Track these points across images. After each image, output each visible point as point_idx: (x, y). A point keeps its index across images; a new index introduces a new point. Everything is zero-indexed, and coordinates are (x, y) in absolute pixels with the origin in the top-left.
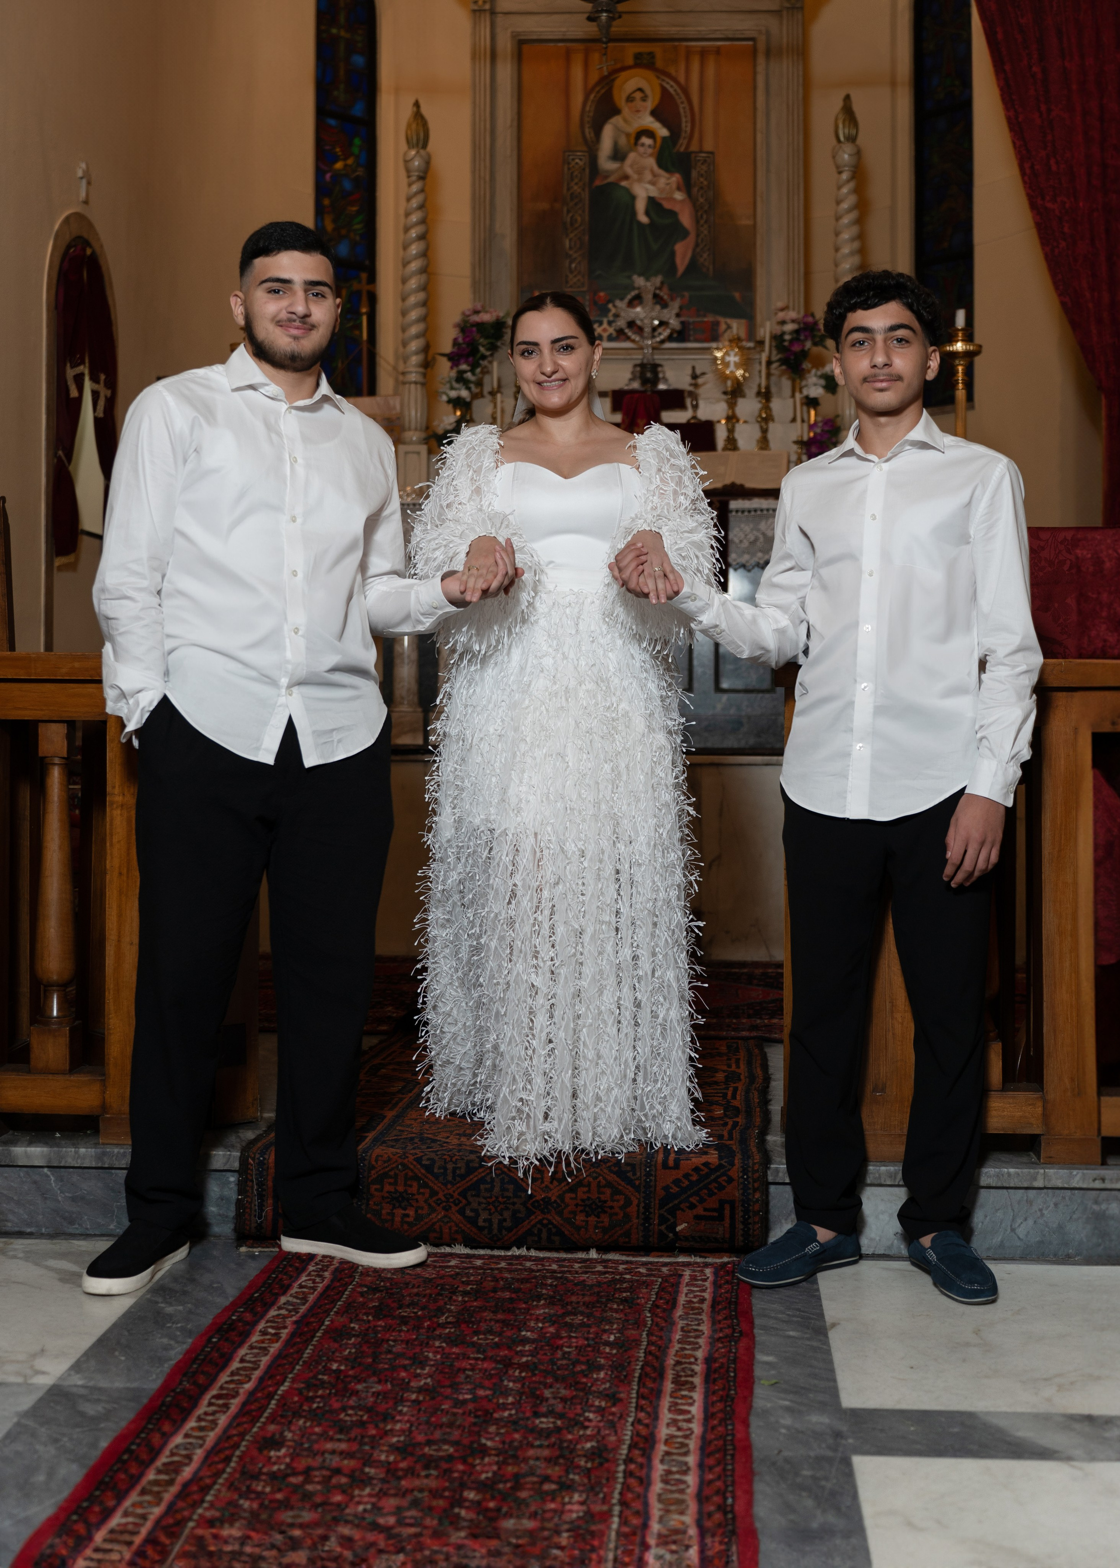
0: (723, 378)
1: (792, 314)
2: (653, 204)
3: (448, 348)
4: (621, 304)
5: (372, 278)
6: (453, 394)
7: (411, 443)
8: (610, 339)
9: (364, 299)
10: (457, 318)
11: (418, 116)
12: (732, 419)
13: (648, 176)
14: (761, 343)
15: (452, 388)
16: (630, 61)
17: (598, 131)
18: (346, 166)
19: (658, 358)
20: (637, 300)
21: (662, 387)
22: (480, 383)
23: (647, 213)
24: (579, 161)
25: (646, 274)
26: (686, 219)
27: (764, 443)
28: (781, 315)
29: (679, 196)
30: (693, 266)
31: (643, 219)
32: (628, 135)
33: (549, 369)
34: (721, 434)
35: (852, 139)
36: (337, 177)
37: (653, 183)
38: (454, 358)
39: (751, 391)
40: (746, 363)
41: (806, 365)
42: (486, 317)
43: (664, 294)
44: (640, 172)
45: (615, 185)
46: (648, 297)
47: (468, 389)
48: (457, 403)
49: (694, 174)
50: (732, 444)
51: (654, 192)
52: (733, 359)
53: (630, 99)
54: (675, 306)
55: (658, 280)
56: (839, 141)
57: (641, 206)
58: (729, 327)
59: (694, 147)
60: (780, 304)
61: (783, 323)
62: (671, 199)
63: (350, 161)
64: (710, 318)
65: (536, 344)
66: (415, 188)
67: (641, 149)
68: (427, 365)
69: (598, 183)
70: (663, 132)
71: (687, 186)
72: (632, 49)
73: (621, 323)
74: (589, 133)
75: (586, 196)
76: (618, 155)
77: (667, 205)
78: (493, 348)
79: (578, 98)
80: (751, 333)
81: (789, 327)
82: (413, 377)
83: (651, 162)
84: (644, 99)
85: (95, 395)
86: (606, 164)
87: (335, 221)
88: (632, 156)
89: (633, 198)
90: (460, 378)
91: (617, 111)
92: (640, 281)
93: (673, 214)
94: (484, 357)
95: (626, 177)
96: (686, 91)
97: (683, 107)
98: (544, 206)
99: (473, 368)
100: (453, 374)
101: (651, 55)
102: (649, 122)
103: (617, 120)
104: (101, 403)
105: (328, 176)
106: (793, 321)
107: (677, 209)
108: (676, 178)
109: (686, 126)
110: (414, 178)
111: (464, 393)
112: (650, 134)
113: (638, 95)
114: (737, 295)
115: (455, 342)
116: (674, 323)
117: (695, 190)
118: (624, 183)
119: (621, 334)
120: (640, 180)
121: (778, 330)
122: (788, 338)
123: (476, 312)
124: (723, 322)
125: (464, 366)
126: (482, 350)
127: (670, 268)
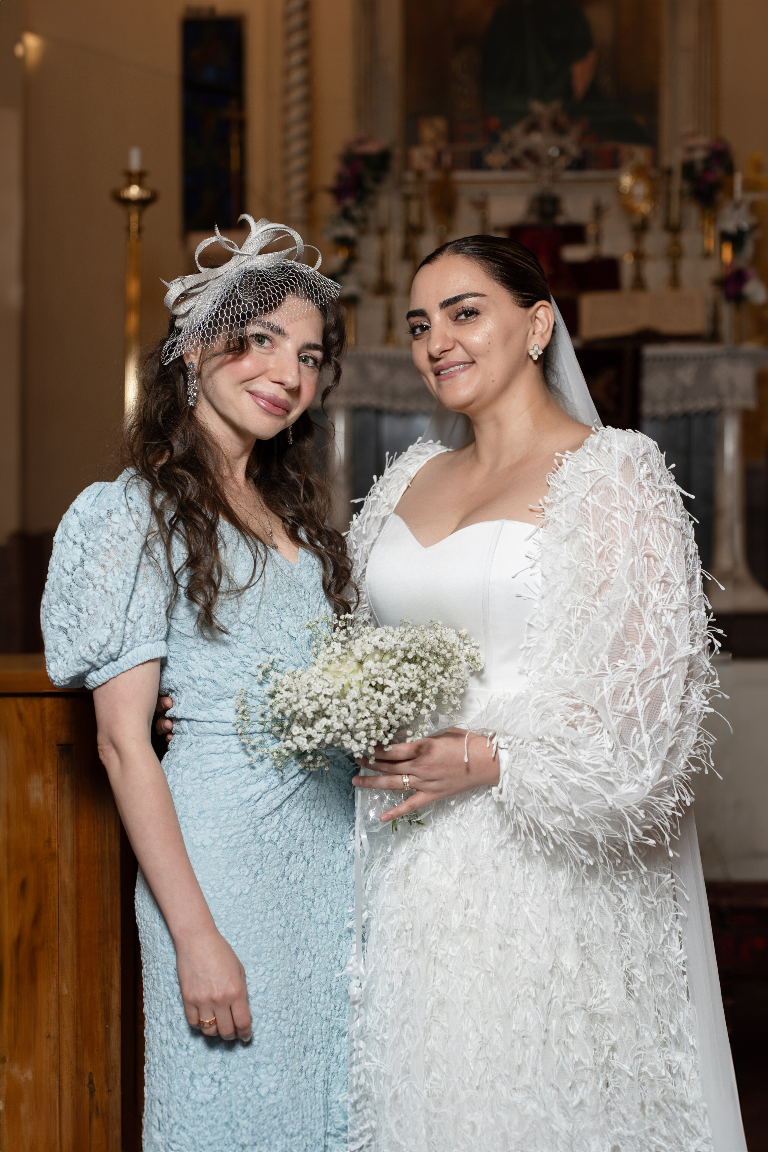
0: (630, 212)
1: (702, 140)
3: (330, 181)
4: (517, 130)
6: (339, 232)
8: (505, 168)
12: (639, 256)
14: (670, 172)
15: (337, 226)
19: (558, 190)
20: (533, 127)
21: (561, 220)
22: (365, 220)
25: (544, 99)
27: (675, 281)
28: (690, 142)
34: (628, 272)
38: (338, 193)
39: (656, 224)
40: (653, 196)
41: (721, 196)
42: (372, 148)
46: (546, 124)
47: (355, 225)
48: (344, 242)
50: (639, 283)
52: (641, 189)
54: (575, 133)
55: (556, 105)
58: (632, 154)
60: (689, 129)
61: (691, 149)
68: (310, 198)
73: (517, 152)
78: (378, 180)
80: (657, 161)
81: (699, 155)
90: (346, 216)
92: (537, 107)
94: (369, 191)
99: (360, 202)
100: (339, 211)
106: (704, 148)
111: (350, 231)
115: (340, 177)
116: (574, 151)
119: (515, 164)
121: (688, 158)
122: (699, 167)
123: (361, 141)
124: (625, 149)
125: (349, 202)
126: (369, 184)
127: (567, 92)
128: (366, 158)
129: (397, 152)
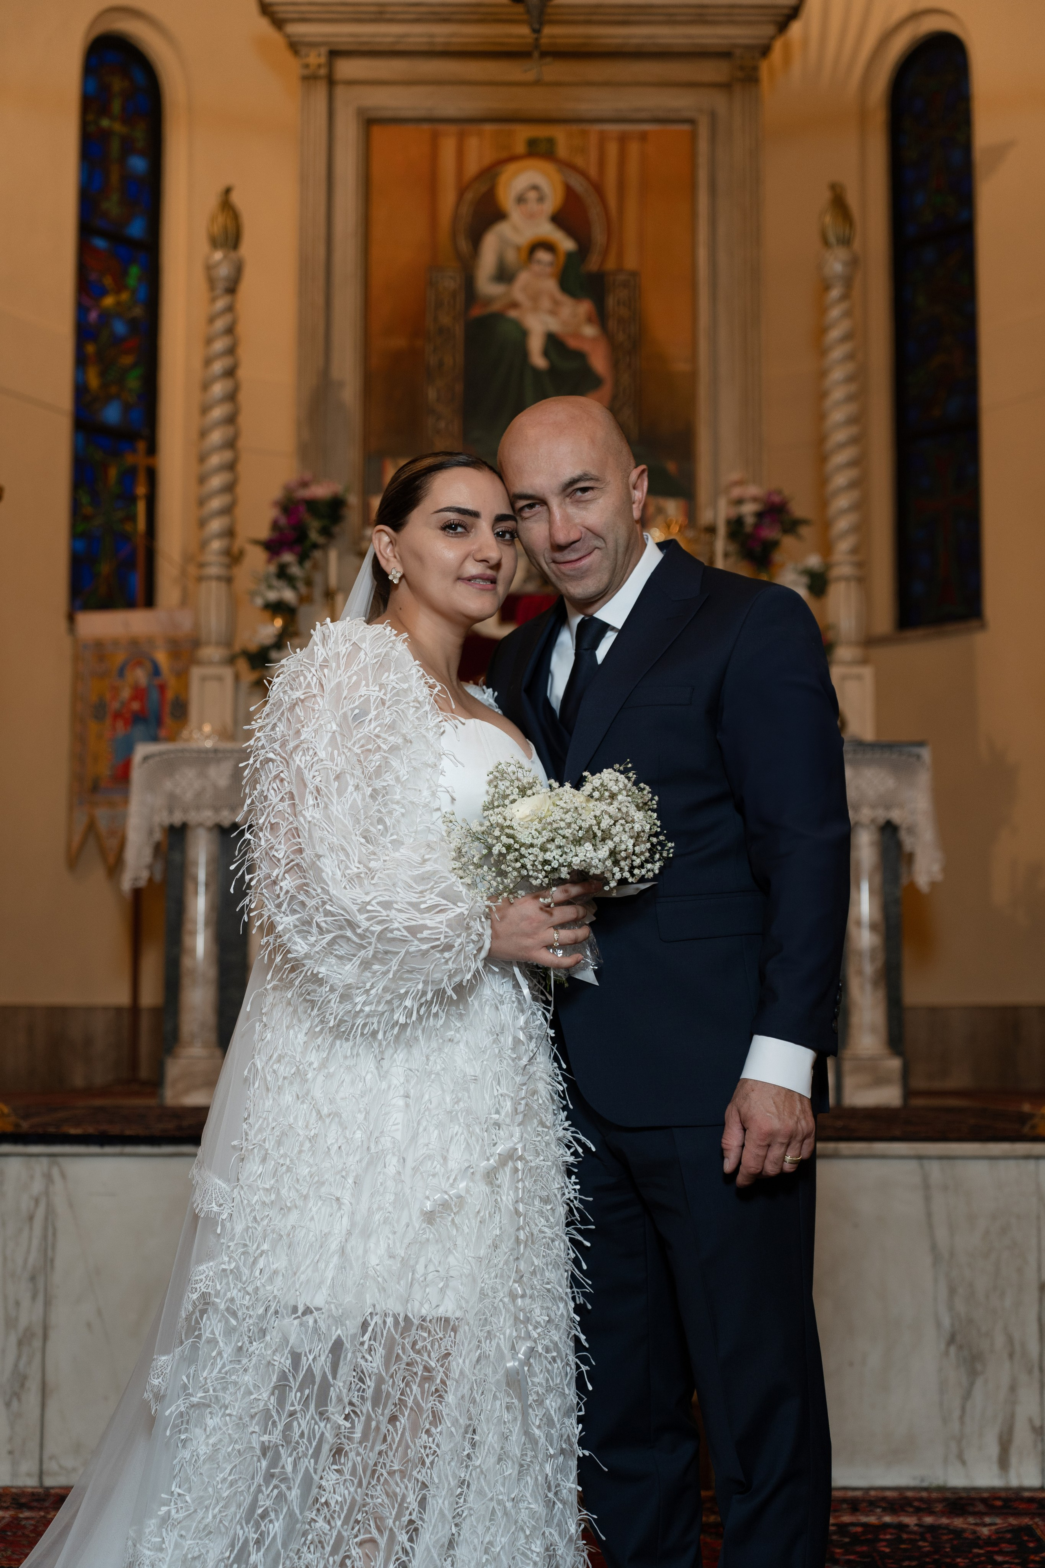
1: (753, 490)
2: (553, 342)
3: (264, 533)
5: (152, 449)
6: (272, 596)
7: (210, 663)
9: (142, 478)
10: (276, 492)
11: (226, 204)
13: (546, 303)
14: (711, 530)
15: (270, 587)
16: (520, 148)
17: (476, 239)
18: (118, 304)
22: (309, 583)
23: (546, 353)
24: (450, 282)
26: (599, 362)
28: (736, 492)
29: (590, 331)
31: (539, 361)
32: (518, 249)
35: (846, 241)
36: (106, 317)
37: (553, 313)
38: (273, 547)
42: (321, 491)
44: (535, 298)
45: (497, 318)
47: (294, 587)
48: (277, 608)
49: (611, 302)
51: (554, 325)
53: (521, 199)
56: (826, 243)
57: (536, 345)
59: (611, 265)
60: (735, 476)
61: (739, 502)
62: (577, 335)
63: (125, 296)
66: (221, 304)
67: (536, 268)
68: (233, 558)
69: (477, 312)
70: (567, 244)
71: (601, 317)
72: (523, 134)
74: (464, 245)
75: (459, 330)
76: (504, 275)
77: (573, 343)
78: (328, 533)
79: (448, 198)
80: (691, 516)
81: (749, 509)
82: (214, 570)
83: (551, 285)
84: (541, 199)
86: (486, 286)
87: (103, 374)
88: (524, 278)
89: (524, 334)
90: (283, 574)
91: (500, 216)
93: (580, 356)
94: (315, 546)
95: (515, 305)
96: (598, 189)
97: (595, 213)
98: (399, 342)
99: (302, 558)
100: (272, 569)
101: (551, 141)
102: (548, 231)
103: (503, 229)
105: (93, 316)
106: (755, 499)
107: (586, 347)
108: (584, 307)
109: (599, 236)
110: (219, 291)
111: (289, 595)
112: (548, 246)
113: (532, 195)
114: (673, 467)
115: (275, 525)
117: (612, 324)
118: (513, 314)
120: (536, 309)
121: (733, 512)
122: (750, 520)
123: (304, 484)
125: (288, 557)
126: (314, 536)
128: (312, 505)
129: (353, 500)
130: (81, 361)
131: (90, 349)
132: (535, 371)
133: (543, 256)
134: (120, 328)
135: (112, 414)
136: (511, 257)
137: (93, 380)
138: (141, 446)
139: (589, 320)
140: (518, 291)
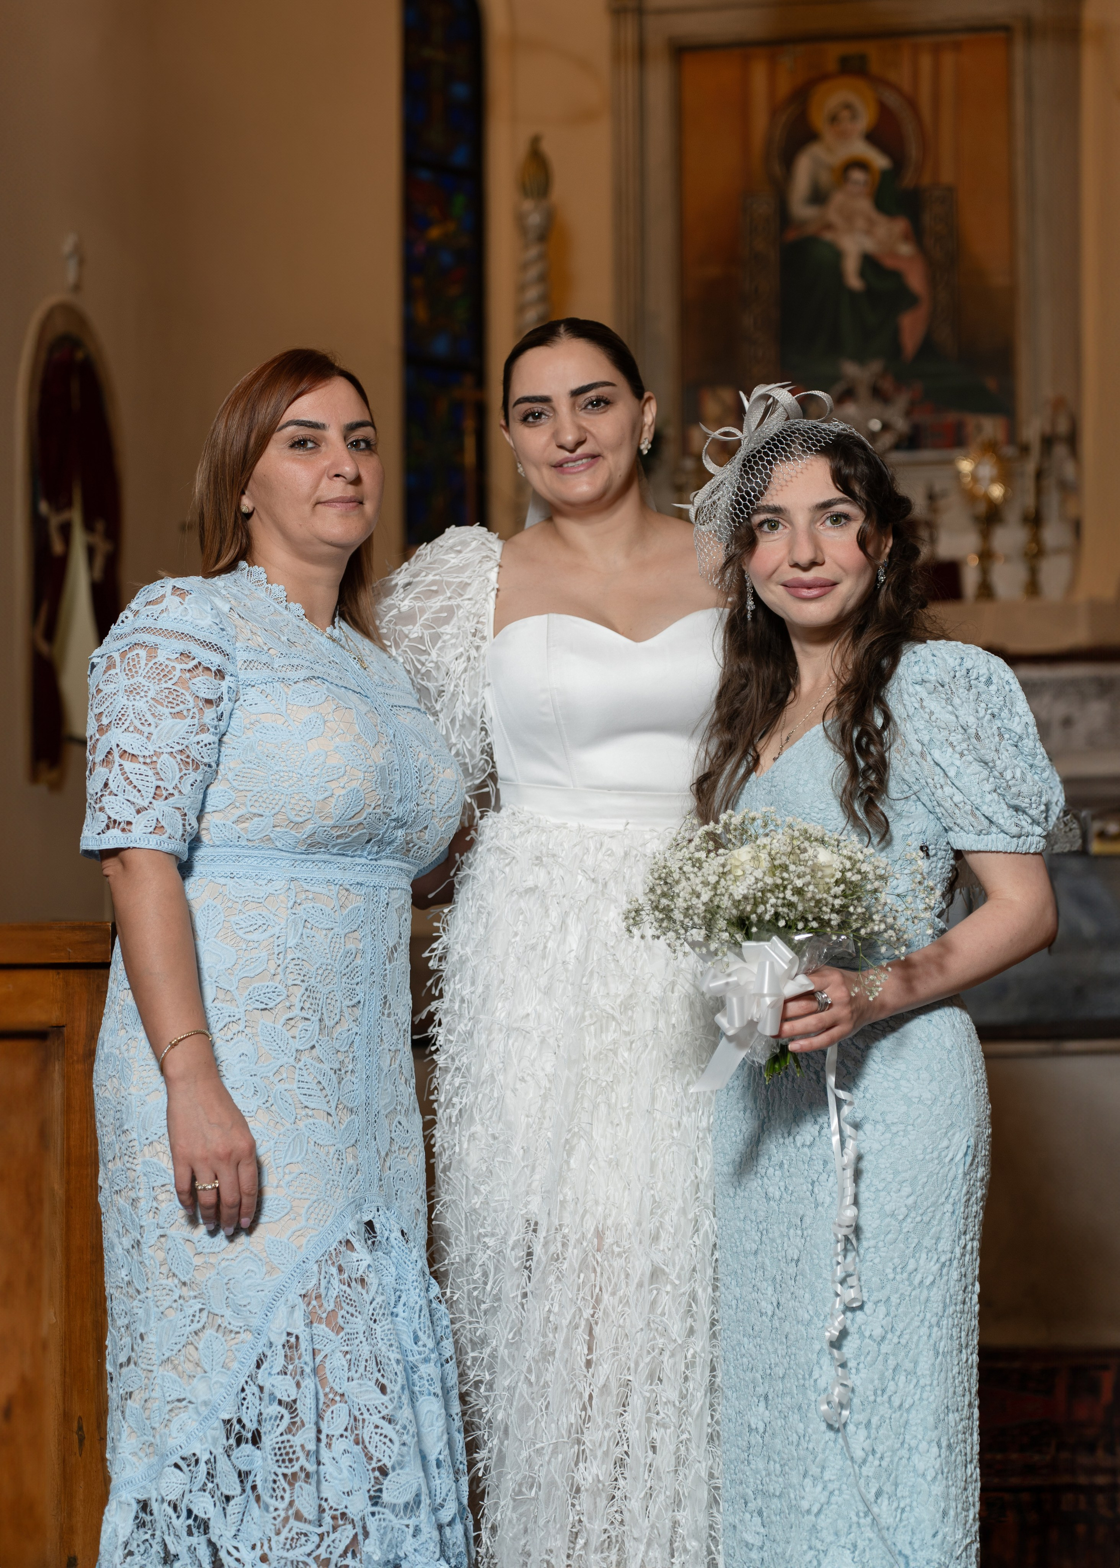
0: (971, 497)
2: (869, 263)
5: (480, 381)
9: (469, 411)
12: (986, 556)
13: (860, 223)
14: (1025, 449)
16: (831, 65)
17: (789, 163)
18: (444, 232)
20: (849, 396)
23: (862, 274)
24: (764, 207)
25: (860, 358)
26: (916, 280)
27: (1033, 587)
29: (906, 249)
30: (928, 347)
31: (854, 282)
32: (832, 169)
33: (569, 438)
34: (970, 578)
36: (432, 250)
37: (869, 232)
39: (1013, 515)
40: (1006, 478)
43: (887, 385)
44: (849, 219)
45: (812, 240)
46: (863, 391)
49: (927, 219)
50: (986, 590)
51: (869, 245)
52: (987, 470)
53: (834, 119)
54: (902, 401)
55: (876, 366)
57: (851, 267)
58: (979, 428)
59: (926, 180)
62: (893, 254)
63: (451, 226)
64: (951, 417)
65: (546, 400)
66: (533, 253)
67: (850, 188)
69: (792, 235)
70: (880, 161)
71: (917, 234)
72: (834, 52)
74: (777, 169)
76: (818, 197)
77: (889, 263)
79: (760, 121)
80: (1012, 435)
83: (864, 205)
84: (854, 117)
85: (91, 552)
86: (800, 209)
87: (430, 306)
88: (838, 199)
89: (838, 256)
91: (814, 136)
92: (851, 369)
93: (896, 276)
95: (829, 226)
96: (912, 103)
97: (909, 128)
98: (714, 271)
101: (862, 59)
102: (861, 149)
103: (815, 148)
104: (99, 562)
105: (420, 248)
107: (903, 267)
108: (900, 226)
109: (913, 151)
110: (532, 240)
112: (861, 165)
113: (845, 114)
114: (991, 384)
116: (901, 424)
117: (929, 241)
118: (828, 236)
120: (849, 229)
124: (971, 421)
127: (894, 350)
130: (409, 295)
131: (418, 282)
132: (852, 293)
133: (857, 175)
134: (446, 258)
135: (441, 346)
136: (825, 178)
137: (421, 313)
138: (469, 380)
139: (906, 238)
140: (832, 214)
